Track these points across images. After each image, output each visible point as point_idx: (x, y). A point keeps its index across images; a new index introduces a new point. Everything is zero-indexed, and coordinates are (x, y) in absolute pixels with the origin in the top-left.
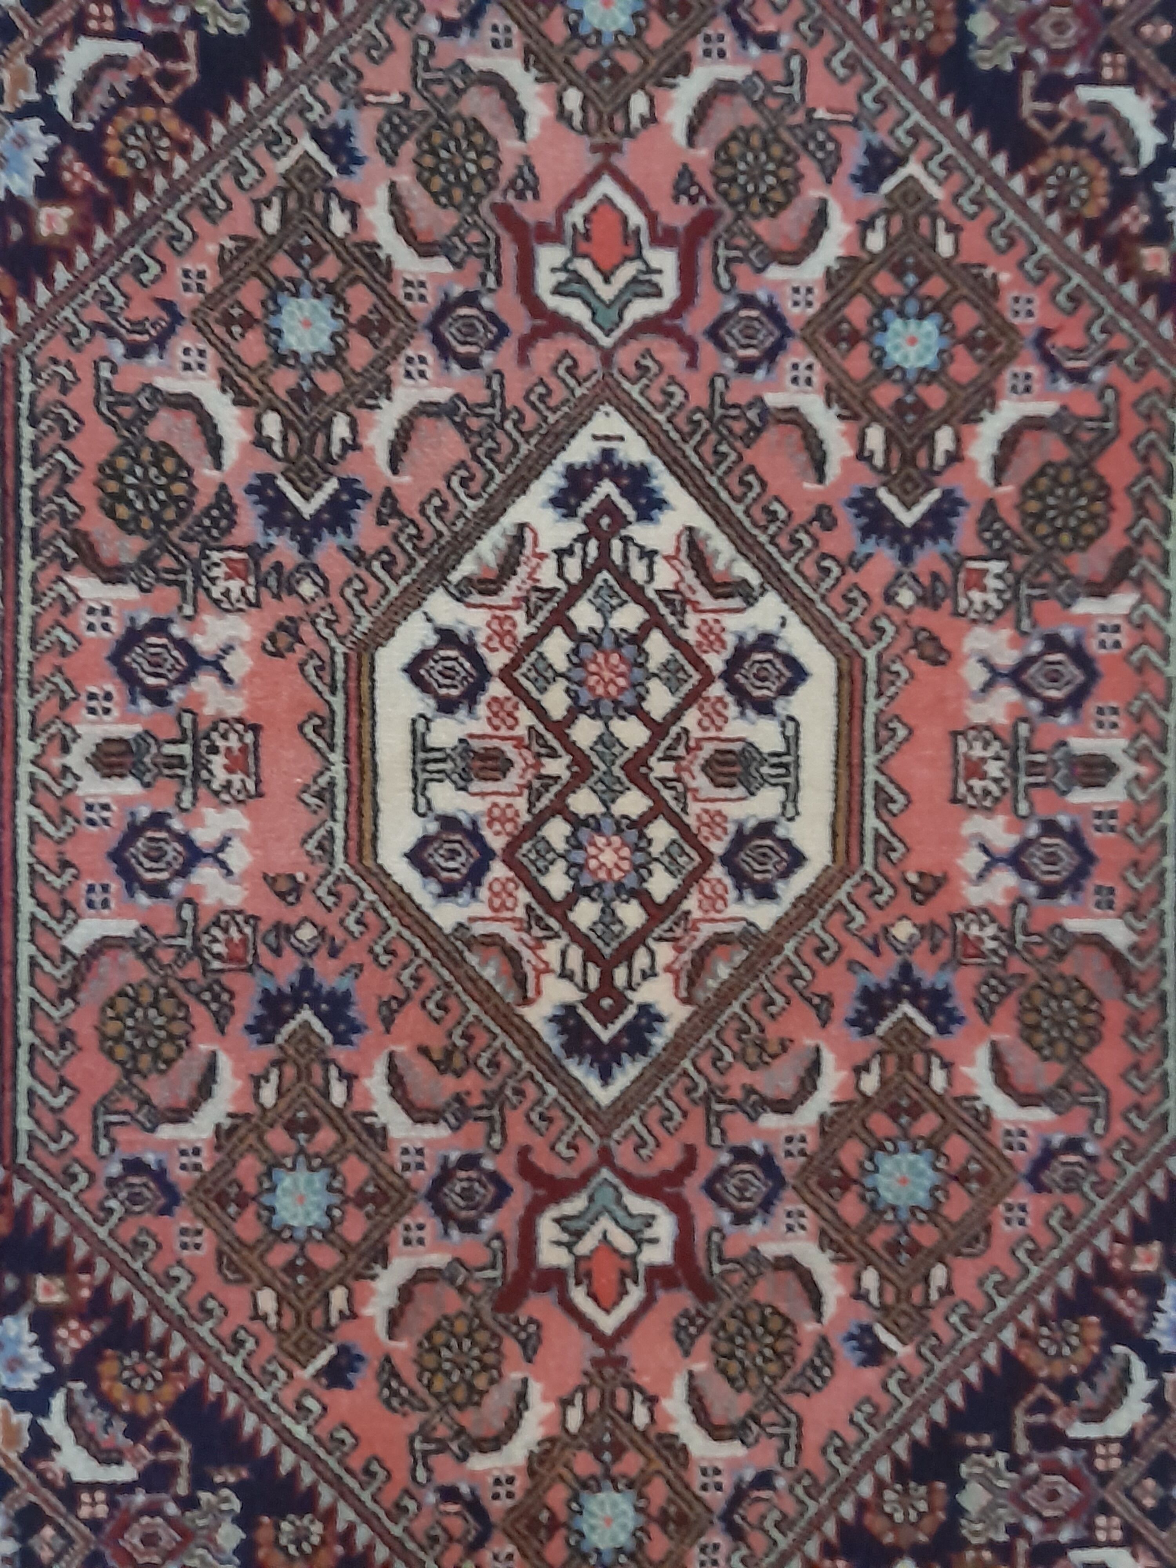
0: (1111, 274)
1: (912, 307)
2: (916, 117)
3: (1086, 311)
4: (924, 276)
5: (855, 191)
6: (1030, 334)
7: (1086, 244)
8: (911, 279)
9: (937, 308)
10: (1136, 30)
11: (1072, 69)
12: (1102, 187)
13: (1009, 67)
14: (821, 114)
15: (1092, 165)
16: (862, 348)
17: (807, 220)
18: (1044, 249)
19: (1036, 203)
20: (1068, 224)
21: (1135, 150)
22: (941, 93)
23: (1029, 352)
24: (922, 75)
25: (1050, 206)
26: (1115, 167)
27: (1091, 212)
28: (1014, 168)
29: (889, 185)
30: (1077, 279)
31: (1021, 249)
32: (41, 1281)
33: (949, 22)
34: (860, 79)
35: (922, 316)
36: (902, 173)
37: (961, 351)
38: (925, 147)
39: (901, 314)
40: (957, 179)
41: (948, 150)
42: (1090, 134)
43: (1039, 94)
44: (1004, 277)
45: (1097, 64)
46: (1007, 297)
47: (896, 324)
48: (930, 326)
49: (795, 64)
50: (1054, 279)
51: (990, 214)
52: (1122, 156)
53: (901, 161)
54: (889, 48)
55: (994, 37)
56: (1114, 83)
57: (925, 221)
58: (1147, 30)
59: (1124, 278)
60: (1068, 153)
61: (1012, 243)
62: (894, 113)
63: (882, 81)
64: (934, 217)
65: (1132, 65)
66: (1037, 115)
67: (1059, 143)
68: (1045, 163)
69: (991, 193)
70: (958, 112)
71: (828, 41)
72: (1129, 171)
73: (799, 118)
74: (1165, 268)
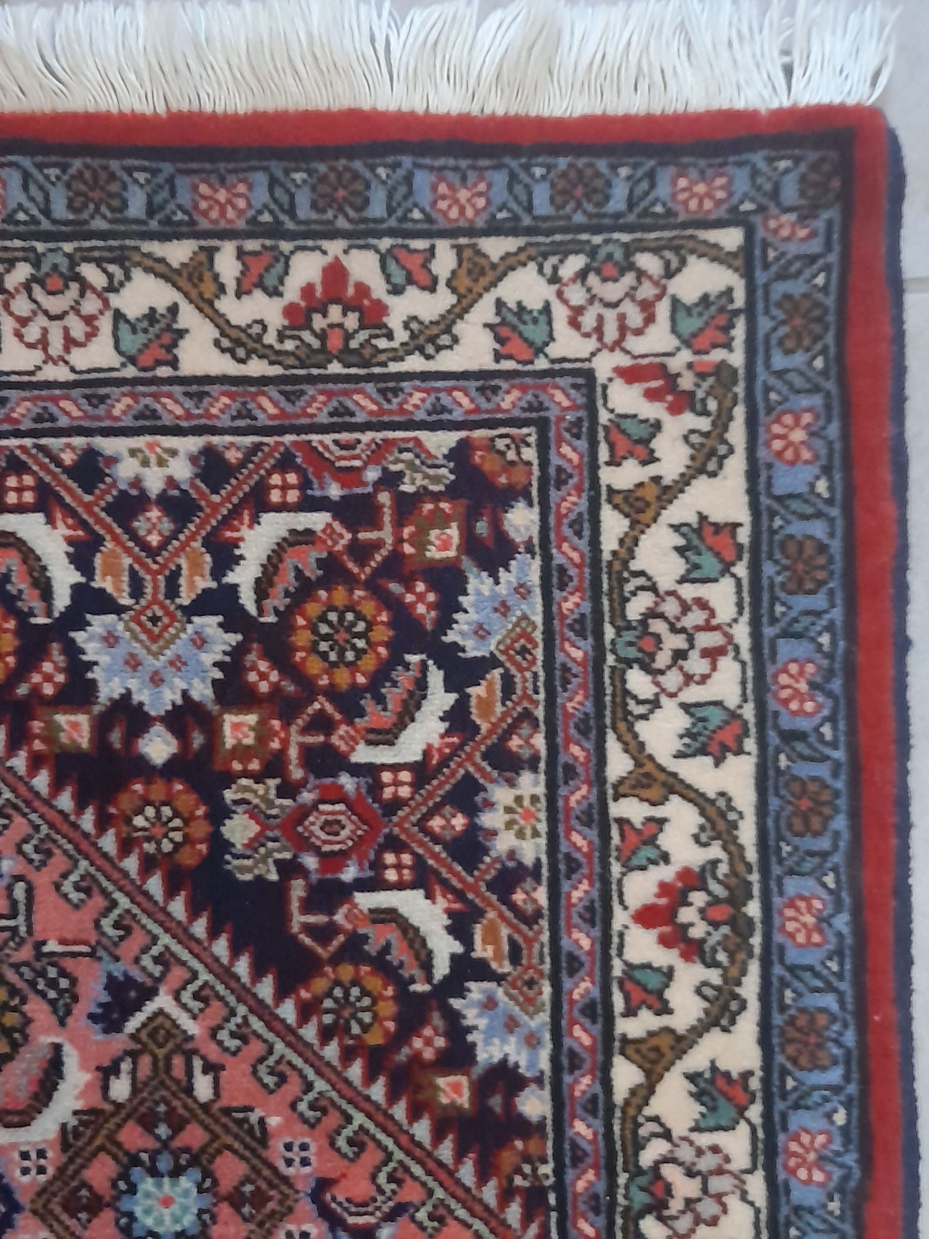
0: (399, 1111)
1: (164, 1163)
2: (165, 939)
3: (372, 1157)
4: (177, 1127)
5: (95, 1033)
6: (305, 1187)
7: (370, 1078)
8: (163, 1130)
9: (195, 1161)
10: (422, 824)
11: (349, 873)
12: (387, 1008)
13: (274, 876)
14: (52, 946)
15: (374, 983)
16: (108, 1215)
17: (36, 1071)
18: (320, 1085)
19: (309, 1032)
20: (347, 1055)
21: (427, 965)
22: (194, 913)
23: (306, 1206)
24: (171, 893)
25: (326, 1034)
26: (402, 984)
27: (375, 1039)
28: (281, 994)
29: (133, 1024)
30: (359, 1119)
31: (294, 1087)
33: (201, 829)
34: (99, 901)
35: (176, 1172)
36: (150, 1007)
37: (225, 1210)
38: (177, 974)
39: (154, 1172)
40: (216, 1010)
41: (204, 976)
42: (372, 948)
43: (307, 907)
44: (274, 1121)
45: (378, 866)
46: (277, 1145)
47: (147, 1184)
48: (186, 1182)
49: (19, 890)
50: (333, 1120)
51: (256, 1048)
52: (412, 970)
53: (150, 993)
54: (131, 864)
55: (255, 844)
56: (400, 886)
57: (178, 1061)
58: (436, 823)
59: (414, 1115)
60: (346, 972)
61: (282, 1079)
62: (138, 939)
63: (124, 902)
64: (189, 1055)
65: (419, 863)
66: (307, 928)
67: (336, 960)
68: (320, 985)
69: (257, 1025)
70: (213, 933)
71: (59, 862)
72: (420, 987)
73: (26, 953)
74: (464, 1100)
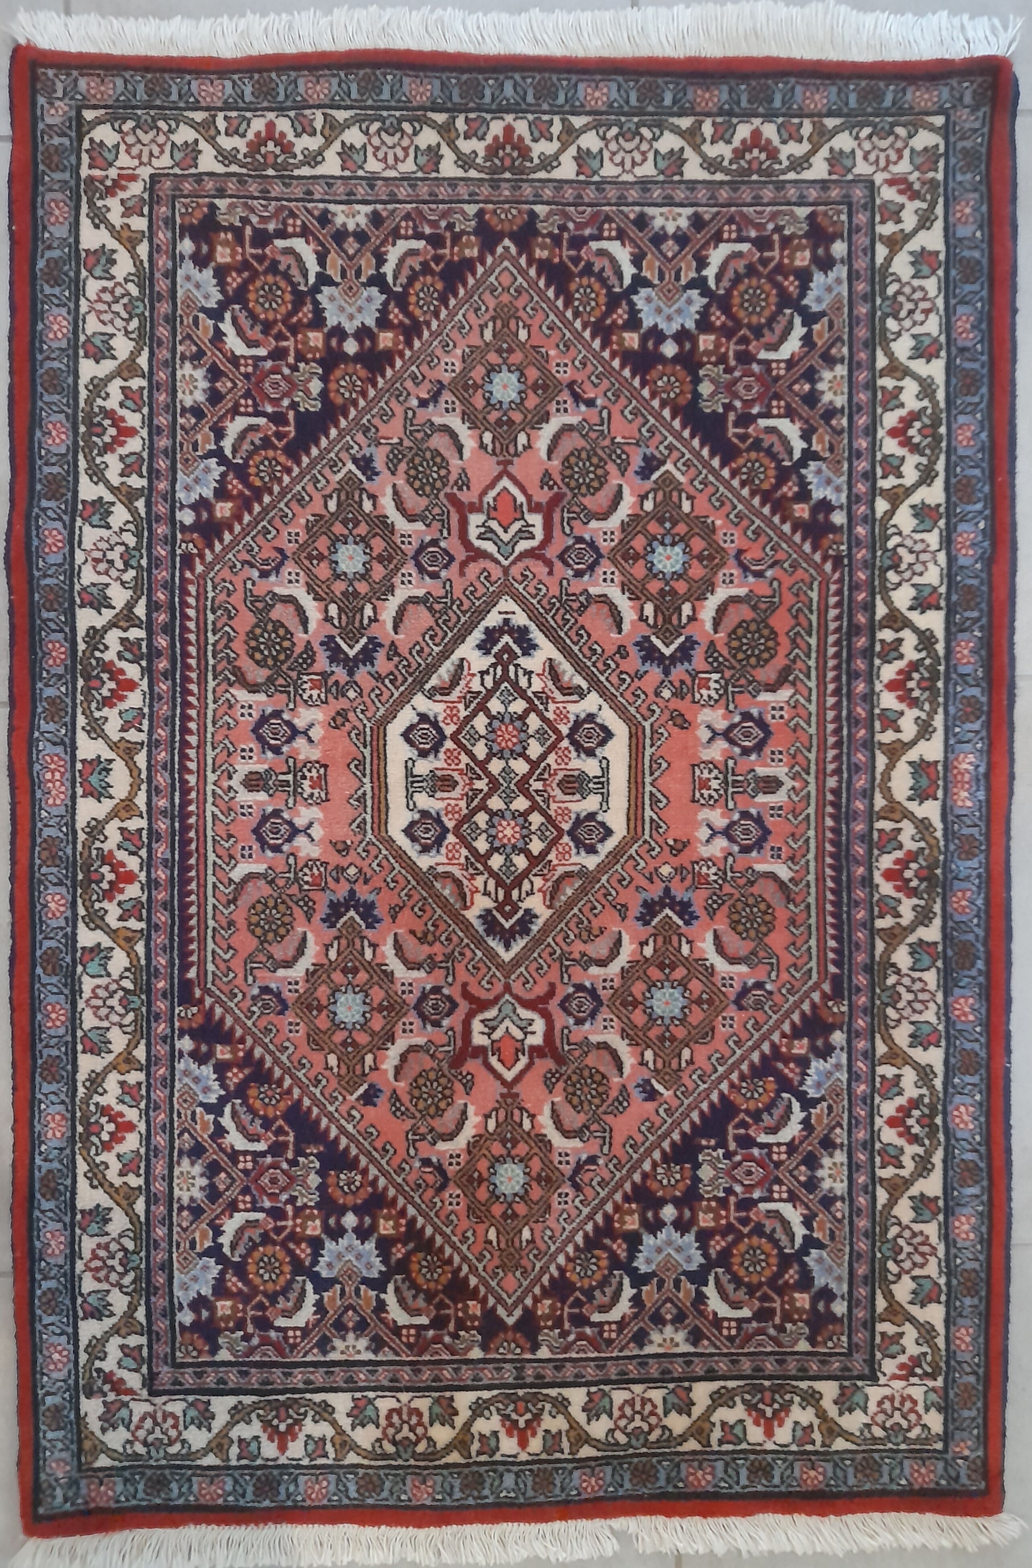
0: (776, 519)
1: (668, 540)
2: (670, 438)
3: (763, 539)
4: (674, 524)
5: (638, 480)
6: (733, 553)
7: (763, 504)
8: (668, 525)
9: (682, 539)
10: (790, 387)
11: (755, 410)
12: (772, 473)
13: (721, 410)
14: (619, 440)
15: (766, 461)
16: (641, 562)
17: (611, 496)
18: (740, 507)
19: (735, 483)
20: (753, 494)
21: (790, 452)
22: (684, 426)
23: (732, 562)
24: (673, 418)
25: (743, 484)
26: (779, 462)
27: (766, 486)
28: (723, 465)
29: (655, 476)
30: (758, 522)
31: (728, 507)
32: (219, 1047)
33: (688, 387)
34: (640, 420)
35: (673, 544)
36: (663, 469)
37: (695, 562)
38: (675, 454)
39: (663, 544)
40: (693, 471)
41: (688, 456)
42: (766, 445)
43: (736, 425)
44: (718, 523)
45: (769, 407)
46: (720, 533)
47: (660, 549)
48: (678, 549)
49: (605, 414)
50: (745, 523)
51: (711, 489)
52: (783, 455)
53: (663, 463)
54: (656, 403)
55: (712, 395)
56: (779, 416)
57: (675, 494)
58: (796, 387)
59: (783, 521)
60: (753, 455)
61: (723, 504)
62: (658, 437)
63: (652, 421)
64: (680, 492)
65: (788, 406)
66: (736, 435)
67: (748, 450)
68: (741, 461)
69: (711, 478)
70: (693, 436)
71: (623, 401)
72: (787, 463)
73: (607, 442)
74: (806, 515)
